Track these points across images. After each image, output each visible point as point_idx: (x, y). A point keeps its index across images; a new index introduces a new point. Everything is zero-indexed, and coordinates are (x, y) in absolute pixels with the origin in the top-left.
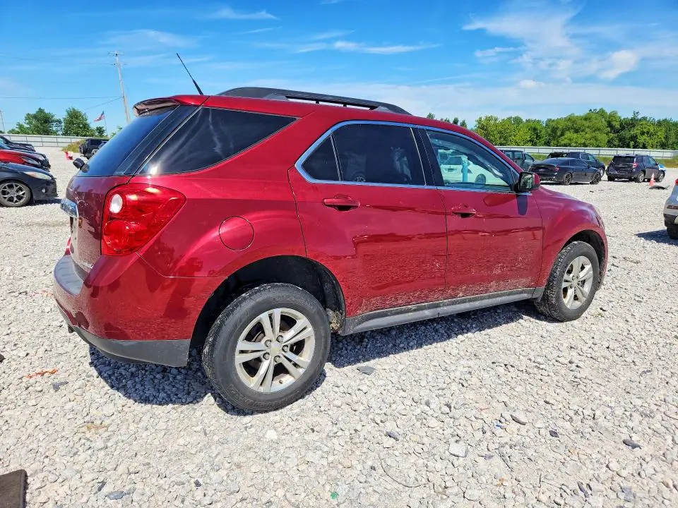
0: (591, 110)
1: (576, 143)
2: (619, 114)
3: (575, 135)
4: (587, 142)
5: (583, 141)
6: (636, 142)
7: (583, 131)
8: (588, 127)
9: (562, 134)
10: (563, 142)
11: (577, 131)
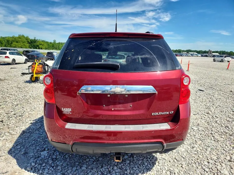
0: (19, 35)
1: (18, 46)
2: (29, 37)
3: (17, 44)
4: (22, 47)
5: (21, 46)
6: (39, 47)
7: (19, 42)
8: (21, 41)
9: (12, 43)
10: (13, 46)
11: (17, 42)
